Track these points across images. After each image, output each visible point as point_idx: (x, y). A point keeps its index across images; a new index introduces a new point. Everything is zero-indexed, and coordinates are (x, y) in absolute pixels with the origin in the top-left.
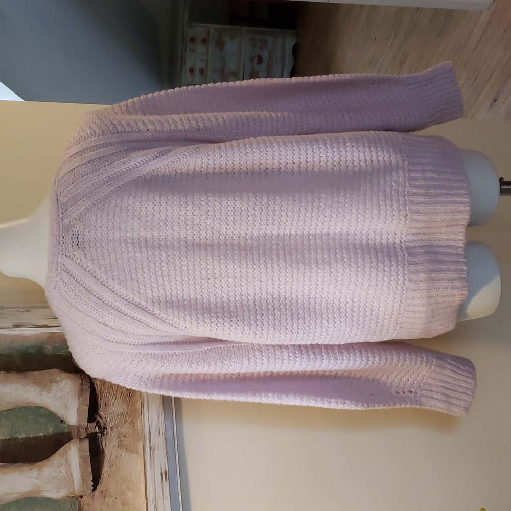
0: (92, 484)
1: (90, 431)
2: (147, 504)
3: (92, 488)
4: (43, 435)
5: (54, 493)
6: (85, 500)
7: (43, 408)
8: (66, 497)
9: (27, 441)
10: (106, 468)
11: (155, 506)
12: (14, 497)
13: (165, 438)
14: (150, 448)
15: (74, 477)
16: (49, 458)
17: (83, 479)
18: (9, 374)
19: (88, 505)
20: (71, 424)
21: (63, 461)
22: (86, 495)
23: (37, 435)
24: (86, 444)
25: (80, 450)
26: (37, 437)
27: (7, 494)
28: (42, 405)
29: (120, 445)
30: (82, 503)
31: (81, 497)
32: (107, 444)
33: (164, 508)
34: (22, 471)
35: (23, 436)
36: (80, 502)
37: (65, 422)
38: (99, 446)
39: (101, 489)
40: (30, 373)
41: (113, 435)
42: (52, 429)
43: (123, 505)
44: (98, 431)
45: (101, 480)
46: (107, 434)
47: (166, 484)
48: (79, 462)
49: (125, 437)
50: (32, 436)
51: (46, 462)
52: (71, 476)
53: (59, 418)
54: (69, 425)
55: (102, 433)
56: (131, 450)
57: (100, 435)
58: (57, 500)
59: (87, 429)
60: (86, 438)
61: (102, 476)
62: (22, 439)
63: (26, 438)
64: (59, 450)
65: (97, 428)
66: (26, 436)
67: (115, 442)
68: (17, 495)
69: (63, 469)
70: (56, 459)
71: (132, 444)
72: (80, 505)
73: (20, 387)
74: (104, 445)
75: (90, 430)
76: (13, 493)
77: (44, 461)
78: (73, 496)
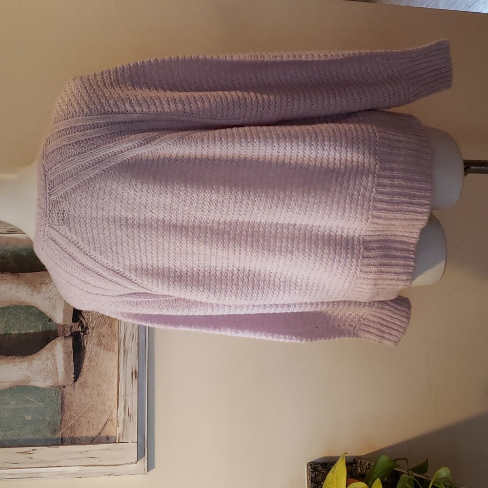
0: (74, 376)
1: (74, 330)
2: (118, 398)
3: (74, 379)
4: (32, 331)
5: (40, 383)
6: (68, 389)
7: (34, 307)
8: (51, 386)
9: (19, 337)
10: (86, 363)
11: (125, 400)
13: (138, 343)
14: (124, 351)
15: (59, 369)
16: (38, 353)
17: (66, 372)
18: (4, 275)
19: (70, 394)
20: (57, 323)
21: (50, 356)
22: (68, 385)
23: (28, 332)
24: (70, 341)
25: (65, 346)
27: (2, 382)
28: (33, 305)
29: (99, 344)
30: (64, 392)
31: (64, 387)
32: (88, 342)
33: (132, 402)
34: (15, 363)
35: (16, 332)
36: (62, 391)
37: (53, 322)
38: (81, 344)
39: (81, 381)
40: (23, 274)
41: (94, 334)
42: (41, 327)
43: (98, 395)
44: (80, 330)
45: (81, 373)
46: (88, 333)
47: (135, 382)
48: (64, 357)
49: (103, 336)
50: (23, 332)
51: (35, 356)
52: (57, 368)
53: (47, 317)
54: (56, 323)
55: (84, 332)
56: (108, 349)
57: (82, 334)
58: (44, 389)
59: (71, 327)
60: (70, 336)
61: (82, 370)
62: (15, 334)
63: (18, 334)
64: (47, 346)
65: (80, 327)
66: (19, 332)
67: (95, 341)
68: (11, 383)
69: (49, 362)
70: (44, 353)
71: (109, 343)
72: (62, 394)
73: (14, 287)
74: (85, 342)
75: (74, 329)
76: (8, 382)
78: (57, 386)
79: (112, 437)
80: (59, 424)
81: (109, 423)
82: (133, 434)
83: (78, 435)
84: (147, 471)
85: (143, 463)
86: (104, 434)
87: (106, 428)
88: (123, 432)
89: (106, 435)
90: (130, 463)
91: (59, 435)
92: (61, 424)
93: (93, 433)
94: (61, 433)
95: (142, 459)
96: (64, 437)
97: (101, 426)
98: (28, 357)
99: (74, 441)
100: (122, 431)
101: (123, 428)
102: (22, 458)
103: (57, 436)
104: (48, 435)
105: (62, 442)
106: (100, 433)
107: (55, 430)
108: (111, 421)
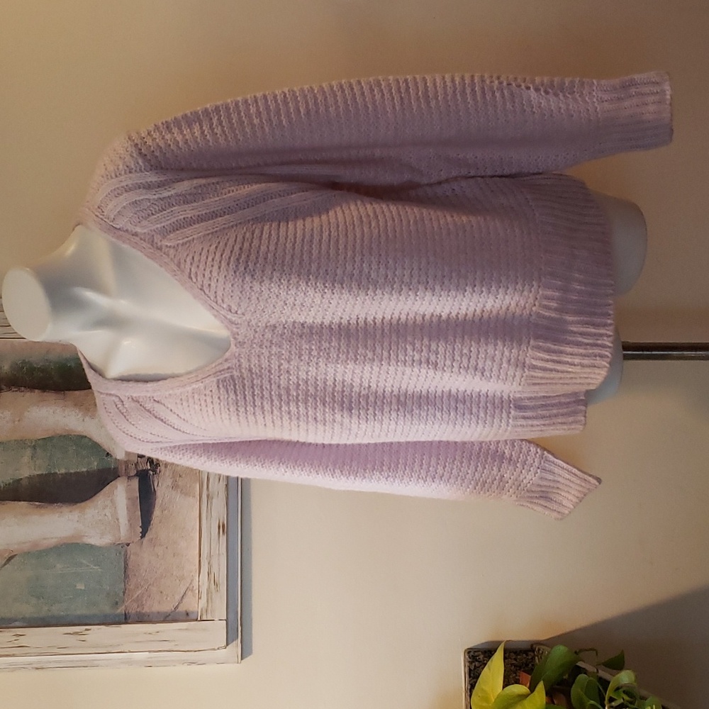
0: (141, 530)
1: (140, 468)
2: (200, 561)
3: (141, 535)
4: (85, 470)
5: (97, 539)
6: (133, 548)
7: (86, 437)
8: (111, 544)
9: (67, 477)
10: (157, 512)
11: (209, 563)
12: (53, 542)
13: (227, 485)
14: (208, 496)
15: (120, 521)
16: (93, 499)
17: (131, 524)
18: (45, 393)
19: (136, 554)
20: (118, 458)
21: (108, 503)
22: (133, 542)
24: (135, 483)
25: (128, 491)
26: (78, 472)
27: (45, 539)
28: (84, 434)
29: (175, 486)
30: (129, 552)
31: (128, 545)
32: (160, 484)
33: (219, 566)
34: (61, 512)
35: (63, 471)
36: (126, 551)
37: (111, 456)
38: (150, 486)
39: (151, 537)
40: (71, 392)
41: (167, 474)
42: (96, 464)
43: (174, 556)
44: (149, 468)
45: (151, 526)
46: (160, 472)
47: (223, 539)
48: (127, 505)
49: (180, 476)
50: (72, 471)
51: (89, 503)
52: (118, 519)
53: (105, 450)
54: (116, 459)
55: (154, 471)
56: (186, 493)
57: (151, 473)
58: (100, 547)
60: (136, 475)
61: (152, 522)
62: (62, 474)
63: (66, 474)
64: (105, 489)
65: (148, 464)
66: (67, 471)
67: (169, 482)
68: (56, 540)
69: (107, 512)
70: (101, 499)
71: (188, 486)
72: (126, 555)
73: (59, 410)
74: (156, 485)
75: (141, 466)
76: (52, 538)
77: (87, 502)
78: (119, 544)
79: (193, 612)
80: (121, 594)
81: (189, 593)
82: (220, 609)
83: (146, 610)
84: (242, 659)
85: (235, 647)
86: (182, 609)
87: (184, 600)
88: (208, 606)
89: (184, 609)
90: (216, 648)
91: (121, 610)
92: (124, 595)
93: (167, 607)
94: (123, 607)
95: (234, 642)
96: (129, 613)
97: (178, 597)
98: (78, 505)
99: (142, 619)
100: (206, 605)
101: (207, 601)
102: (72, 640)
103: (119, 611)
104: (107, 609)
105: (126, 619)
106: (177, 607)
107: (117, 603)
108: (192, 590)
